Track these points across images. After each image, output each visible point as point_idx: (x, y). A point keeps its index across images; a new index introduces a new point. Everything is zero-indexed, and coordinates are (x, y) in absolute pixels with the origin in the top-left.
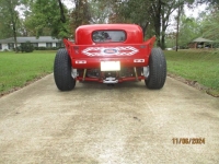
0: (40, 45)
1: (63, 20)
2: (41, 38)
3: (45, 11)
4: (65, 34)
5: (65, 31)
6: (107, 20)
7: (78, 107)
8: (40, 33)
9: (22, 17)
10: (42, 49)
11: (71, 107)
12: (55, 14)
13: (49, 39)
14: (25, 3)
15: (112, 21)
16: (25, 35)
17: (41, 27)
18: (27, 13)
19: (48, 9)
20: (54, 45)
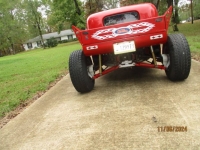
0: (62, 39)
1: (79, 12)
2: (63, 33)
3: (62, 8)
4: (82, 25)
5: (82, 22)
6: (118, 5)
7: (97, 118)
8: (61, 28)
9: (44, 16)
10: (65, 41)
11: (91, 118)
12: (70, 9)
13: (69, 32)
14: (44, 4)
15: (123, 4)
16: (49, 32)
17: (60, 22)
18: (48, 12)
19: (64, 5)
20: (74, 37)
